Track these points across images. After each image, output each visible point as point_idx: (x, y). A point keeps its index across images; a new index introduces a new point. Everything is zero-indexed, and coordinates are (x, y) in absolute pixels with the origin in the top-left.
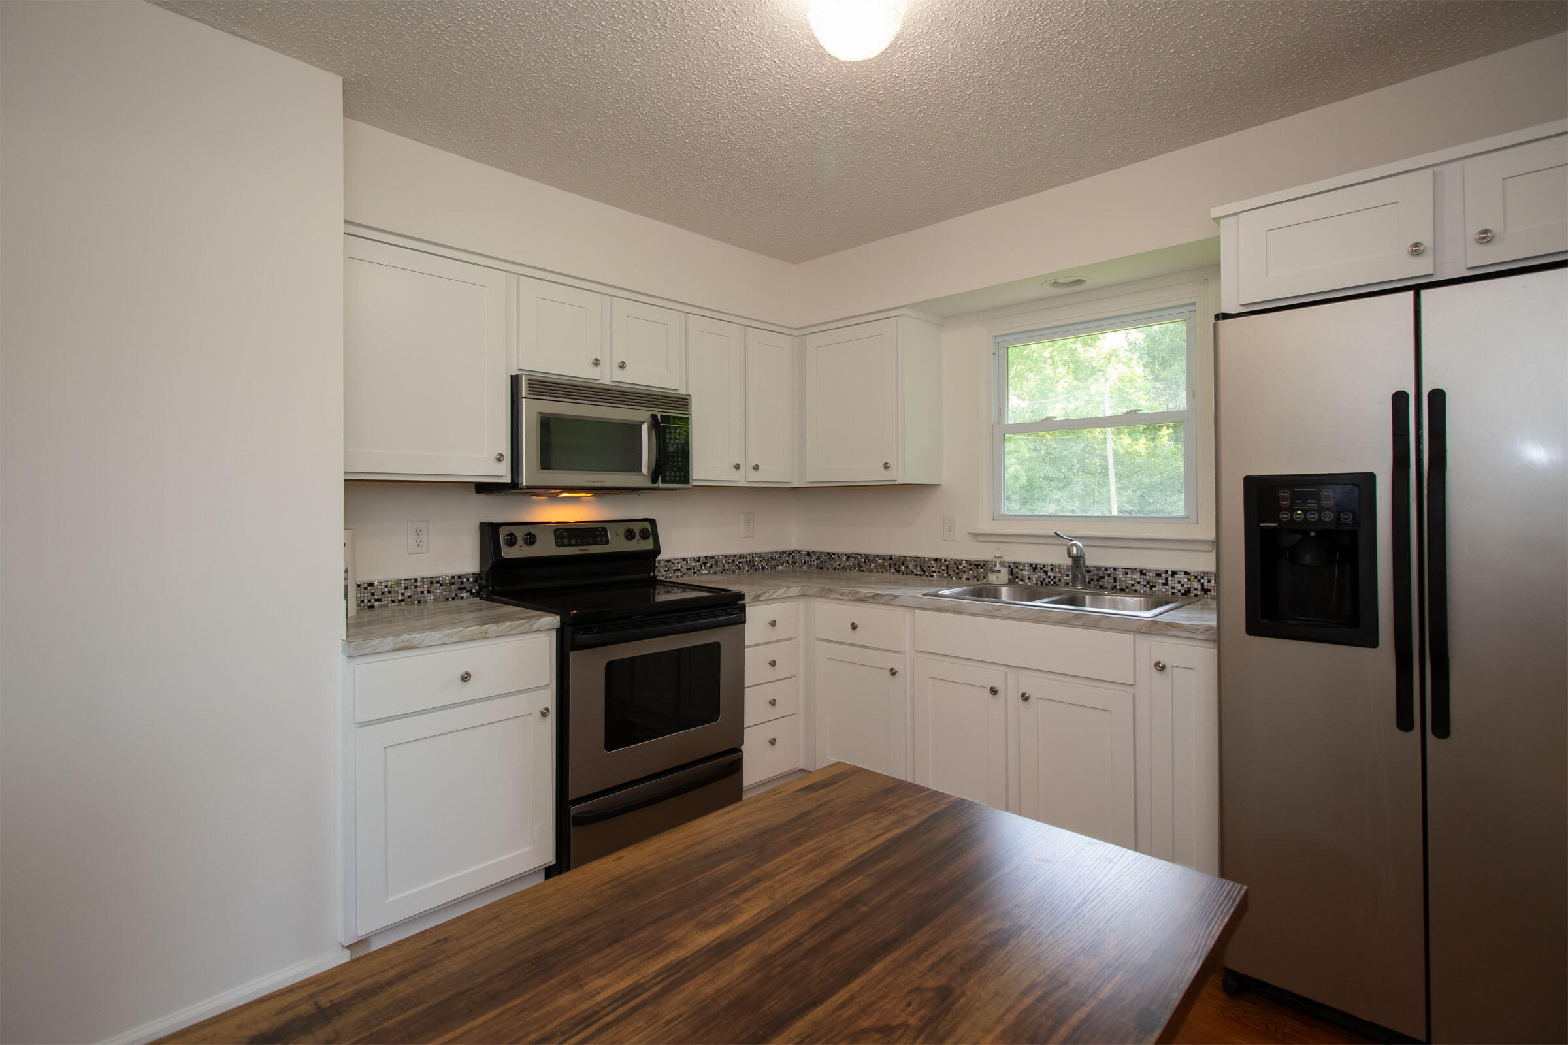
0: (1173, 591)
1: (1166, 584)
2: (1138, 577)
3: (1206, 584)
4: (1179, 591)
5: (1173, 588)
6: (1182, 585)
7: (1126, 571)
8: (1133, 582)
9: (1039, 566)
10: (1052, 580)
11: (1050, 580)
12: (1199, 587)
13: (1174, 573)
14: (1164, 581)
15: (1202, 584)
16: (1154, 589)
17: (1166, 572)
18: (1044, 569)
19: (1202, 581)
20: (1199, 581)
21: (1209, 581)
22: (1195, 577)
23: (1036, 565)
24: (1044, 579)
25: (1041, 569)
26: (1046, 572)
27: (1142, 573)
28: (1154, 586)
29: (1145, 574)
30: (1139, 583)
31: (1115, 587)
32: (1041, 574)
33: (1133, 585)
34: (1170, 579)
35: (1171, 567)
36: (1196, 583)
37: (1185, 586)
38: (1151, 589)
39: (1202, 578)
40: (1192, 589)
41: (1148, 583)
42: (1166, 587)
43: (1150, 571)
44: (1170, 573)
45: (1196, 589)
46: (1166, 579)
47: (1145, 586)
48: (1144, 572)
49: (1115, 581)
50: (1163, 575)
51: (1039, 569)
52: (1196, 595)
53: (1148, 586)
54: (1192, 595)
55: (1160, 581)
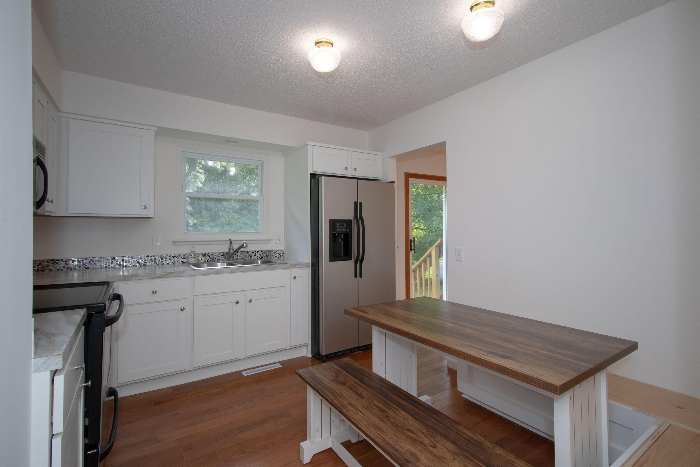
0: (257, 258)
1: (255, 255)
2: (246, 254)
3: (267, 254)
4: (259, 257)
5: (257, 256)
6: (260, 255)
7: (242, 252)
8: (244, 256)
9: (206, 254)
10: (212, 259)
11: (211, 259)
12: (265, 255)
13: (258, 251)
14: (254, 255)
15: (266, 254)
16: (251, 258)
17: (255, 251)
18: (208, 255)
19: (266, 253)
20: (265, 253)
21: (268, 253)
22: (264, 252)
23: (205, 254)
24: (209, 259)
25: (207, 255)
26: (210, 256)
27: (247, 253)
28: (251, 257)
29: (248, 253)
30: (246, 256)
31: (238, 259)
32: (208, 257)
33: (244, 257)
34: (256, 254)
35: (257, 249)
36: (264, 254)
37: (261, 255)
38: (250, 258)
39: (266, 252)
40: (263, 256)
41: (249, 256)
42: (255, 257)
43: (250, 251)
44: (256, 251)
45: (264, 256)
46: (255, 254)
47: (248, 257)
48: (248, 252)
49: (238, 256)
50: (254, 253)
51: (206, 255)
52: (264, 258)
53: (249, 257)
54: (263, 258)
55: (253, 255)
